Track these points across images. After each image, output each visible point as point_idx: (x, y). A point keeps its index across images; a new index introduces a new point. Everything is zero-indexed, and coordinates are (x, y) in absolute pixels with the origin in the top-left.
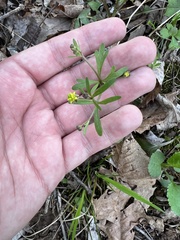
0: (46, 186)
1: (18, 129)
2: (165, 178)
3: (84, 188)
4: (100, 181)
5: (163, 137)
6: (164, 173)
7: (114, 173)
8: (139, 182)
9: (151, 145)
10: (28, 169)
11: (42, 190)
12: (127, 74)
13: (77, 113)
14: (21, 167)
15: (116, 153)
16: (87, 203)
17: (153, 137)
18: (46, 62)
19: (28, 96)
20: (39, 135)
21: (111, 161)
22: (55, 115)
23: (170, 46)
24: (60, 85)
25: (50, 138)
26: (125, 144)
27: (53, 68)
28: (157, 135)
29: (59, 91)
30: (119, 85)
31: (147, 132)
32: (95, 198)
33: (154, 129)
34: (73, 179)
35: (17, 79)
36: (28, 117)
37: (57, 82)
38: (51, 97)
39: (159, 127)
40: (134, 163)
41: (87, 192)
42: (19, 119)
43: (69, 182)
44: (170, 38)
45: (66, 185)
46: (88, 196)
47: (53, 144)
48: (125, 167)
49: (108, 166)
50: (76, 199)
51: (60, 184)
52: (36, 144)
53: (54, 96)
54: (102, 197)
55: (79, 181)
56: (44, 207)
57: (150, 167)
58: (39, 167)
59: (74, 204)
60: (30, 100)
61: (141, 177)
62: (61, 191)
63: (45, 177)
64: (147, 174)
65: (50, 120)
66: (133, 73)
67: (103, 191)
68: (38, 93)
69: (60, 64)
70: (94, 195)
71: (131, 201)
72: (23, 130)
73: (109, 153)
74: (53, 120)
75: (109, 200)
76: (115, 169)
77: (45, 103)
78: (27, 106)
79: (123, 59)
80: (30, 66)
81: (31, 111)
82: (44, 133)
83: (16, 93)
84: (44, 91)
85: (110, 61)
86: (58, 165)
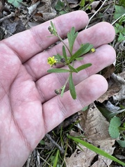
0: (28, 144)
1: (6, 96)
2: (122, 139)
3: (58, 148)
4: (71, 142)
5: (118, 106)
6: (121, 135)
7: (82, 135)
8: (102, 143)
9: (110, 112)
10: (13, 130)
11: (25, 148)
12: (93, 50)
13: (54, 83)
14: (7, 127)
15: (83, 119)
16: (61, 162)
17: (111, 106)
18: (29, 43)
19: (15, 70)
20: (23, 101)
21: (79, 126)
22: (37, 85)
23: (119, 39)
24: (40, 62)
25: (32, 103)
26: (89, 112)
27: (34, 49)
28: (114, 104)
29: (39, 66)
30: (87, 59)
31: (106, 102)
32: (67, 156)
33: (111, 99)
34: (49, 141)
35: (6, 56)
36: (14, 86)
37: (37, 60)
38: (33, 71)
39: (115, 98)
40: (97, 127)
41: (60, 152)
42: (7, 88)
43: (46, 143)
44: (119, 34)
45: (43, 146)
46: (62, 155)
47: (34, 108)
48: (90, 130)
49: (77, 130)
50: (52, 158)
51: (39, 145)
52: (20, 108)
53: (36, 70)
54: (73, 155)
55: (54, 142)
56: (26, 164)
57: (110, 130)
58: (22, 127)
59: (50, 162)
60: (16, 73)
61: (103, 139)
62: (40, 151)
63: (28, 136)
64: (108, 136)
65: (32, 89)
66: (97, 50)
67: (74, 151)
68: (23, 68)
69: (40, 45)
70: (66, 154)
71: (96, 159)
72: (10, 97)
73: (77, 120)
74: (35, 89)
75: (78, 158)
76: (82, 132)
77: (28, 76)
78: (13, 77)
79: (90, 38)
80: (16, 47)
81: (17, 81)
82: (27, 99)
83: (5, 67)
84: (28, 67)
85: (79, 41)
86: (39, 126)
